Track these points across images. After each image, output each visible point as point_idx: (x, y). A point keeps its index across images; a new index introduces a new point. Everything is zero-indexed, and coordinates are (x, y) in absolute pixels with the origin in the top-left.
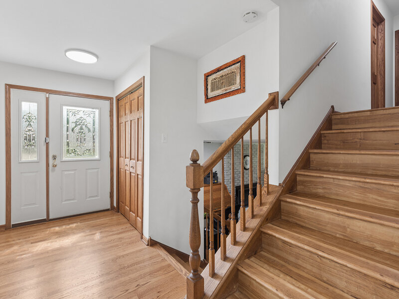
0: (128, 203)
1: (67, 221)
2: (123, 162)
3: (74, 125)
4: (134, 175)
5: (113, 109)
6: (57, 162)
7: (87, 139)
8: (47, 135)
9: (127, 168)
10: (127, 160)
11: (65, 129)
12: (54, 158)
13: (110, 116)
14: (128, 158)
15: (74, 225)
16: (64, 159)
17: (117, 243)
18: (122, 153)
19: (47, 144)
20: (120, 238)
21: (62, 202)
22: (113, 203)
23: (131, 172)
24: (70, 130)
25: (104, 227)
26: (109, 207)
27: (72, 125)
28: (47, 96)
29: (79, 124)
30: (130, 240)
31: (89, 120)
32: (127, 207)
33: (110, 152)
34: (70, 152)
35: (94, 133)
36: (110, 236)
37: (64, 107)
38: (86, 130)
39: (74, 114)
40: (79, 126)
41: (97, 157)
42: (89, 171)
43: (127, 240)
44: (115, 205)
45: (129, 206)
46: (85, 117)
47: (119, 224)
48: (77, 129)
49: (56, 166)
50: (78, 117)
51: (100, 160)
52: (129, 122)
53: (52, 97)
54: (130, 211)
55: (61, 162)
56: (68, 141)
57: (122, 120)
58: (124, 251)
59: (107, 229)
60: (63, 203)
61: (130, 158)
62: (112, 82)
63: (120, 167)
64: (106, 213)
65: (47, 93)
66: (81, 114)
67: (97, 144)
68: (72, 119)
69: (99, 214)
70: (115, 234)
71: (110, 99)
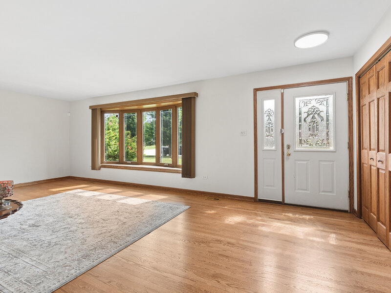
0: (374, 208)
1: (299, 210)
2: (367, 156)
3: (306, 115)
4: (384, 172)
5: (352, 91)
6: (291, 151)
7: (320, 128)
8: (282, 127)
9: (373, 163)
10: (373, 153)
11: (297, 120)
12: (289, 147)
13: (348, 99)
14: (374, 150)
15: (307, 217)
16: (297, 149)
17: (356, 254)
18: (366, 143)
19: (282, 135)
20: (359, 249)
21: (295, 189)
22: (353, 205)
23: (378, 169)
24: (303, 120)
25: (340, 229)
26: (347, 208)
27: (304, 116)
28: (282, 92)
29: (311, 114)
30: (375, 258)
31: (322, 108)
32: (374, 214)
33: (349, 143)
34: (303, 142)
35: (327, 121)
36: (346, 241)
37: (296, 99)
38: (318, 119)
39: (306, 104)
40: (312, 116)
41: (332, 148)
42: (322, 163)
43: (371, 257)
44: (356, 207)
45: (376, 213)
46: (317, 105)
47: (360, 232)
48: (309, 119)
49: (290, 155)
50: (310, 106)
51: (335, 152)
52: (376, 102)
53: (287, 91)
54: (379, 220)
55: (295, 151)
56: (300, 131)
57: (365, 101)
58: (365, 268)
59: (343, 233)
60: (296, 191)
61: (376, 150)
62: (351, 58)
63: (362, 162)
64: (343, 214)
65: (282, 89)
66: (313, 103)
67: (331, 134)
68: (305, 109)
69: (335, 213)
70: (352, 242)
71: (348, 80)
